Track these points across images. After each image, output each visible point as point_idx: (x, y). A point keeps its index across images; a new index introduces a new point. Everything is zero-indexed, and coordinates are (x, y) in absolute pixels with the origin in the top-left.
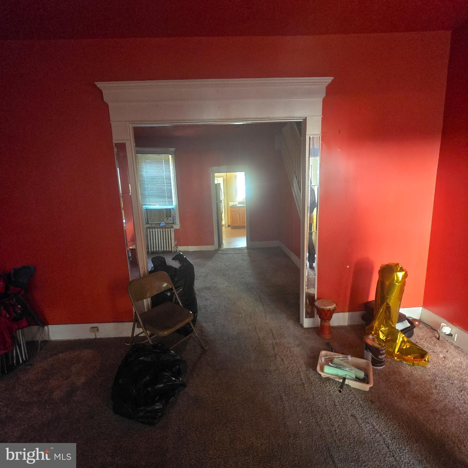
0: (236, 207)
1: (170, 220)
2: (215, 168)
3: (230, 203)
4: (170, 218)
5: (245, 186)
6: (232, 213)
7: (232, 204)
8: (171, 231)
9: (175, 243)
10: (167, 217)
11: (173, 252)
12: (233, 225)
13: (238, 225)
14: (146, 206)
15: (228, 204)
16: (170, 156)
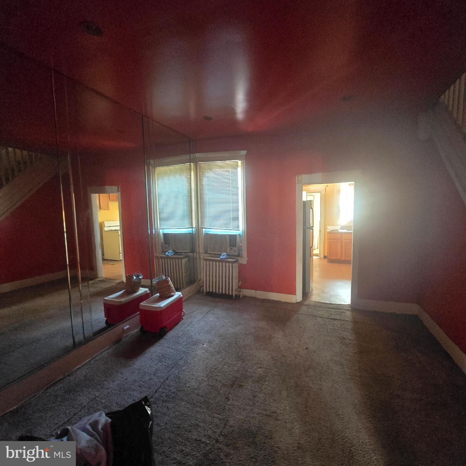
0: (336, 233)
1: (235, 251)
2: (304, 177)
3: (328, 227)
4: (234, 248)
5: (353, 205)
6: (331, 240)
7: (331, 229)
8: (232, 267)
9: (239, 284)
10: (230, 246)
11: (234, 297)
12: (331, 258)
13: (338, 258)
14: (207, 230)
15: (325, 228)
16: (240, 162)
